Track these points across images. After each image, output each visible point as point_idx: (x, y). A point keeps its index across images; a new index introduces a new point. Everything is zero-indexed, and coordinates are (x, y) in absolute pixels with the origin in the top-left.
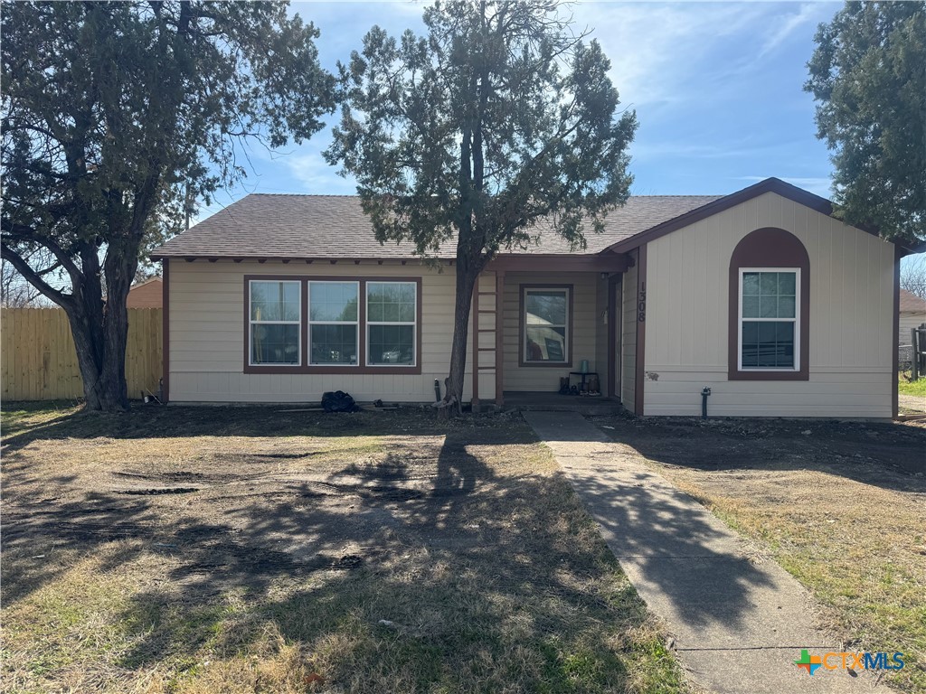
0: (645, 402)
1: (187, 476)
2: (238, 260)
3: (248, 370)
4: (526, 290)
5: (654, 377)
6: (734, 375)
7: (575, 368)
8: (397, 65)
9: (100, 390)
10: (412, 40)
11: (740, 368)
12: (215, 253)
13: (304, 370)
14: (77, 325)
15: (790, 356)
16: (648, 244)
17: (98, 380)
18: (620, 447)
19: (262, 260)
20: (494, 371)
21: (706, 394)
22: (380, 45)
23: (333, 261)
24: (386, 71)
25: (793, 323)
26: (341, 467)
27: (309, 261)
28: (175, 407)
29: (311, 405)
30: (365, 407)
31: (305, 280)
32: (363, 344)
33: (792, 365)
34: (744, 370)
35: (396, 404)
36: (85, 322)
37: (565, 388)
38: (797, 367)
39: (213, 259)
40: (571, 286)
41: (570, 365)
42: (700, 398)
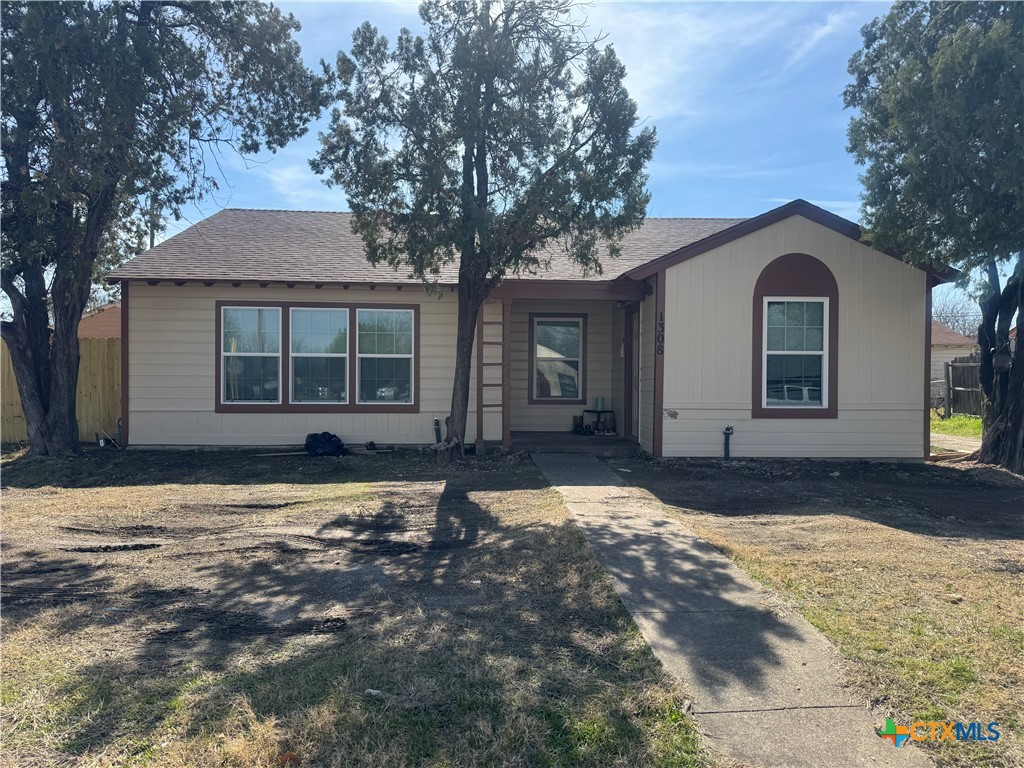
0: (664, 442)
1: (149, 530)
2: (209, 283)
3: (220, 409)
4: (536, 320)
5: (674, 415)
6: (758, 412)
7: (589, 406)
8: (390, 67)
9: (46, 432)
10: (409, 40)
11: (765, 405)
12: (181, 275)
13: (286, 408)
14: (19, 357)
15: (818, 392)
16: (668, 271)
17: (44, 419)
18: (636, 491)
19: (237, 284)
20: (500, 409)
21: (728, 433)
22: (371, 44)
23: (319, 285)
24: (378, 73)
25: (820, 357)
26: (328, 518)
27: (291, 285)
28: (135, 452)
29: (294, 449)
30: (356, 451)
31: (285, 306)
32: (352, 380)
33: (820, 402)
34: (769, 407)
35: (391, 447)
36: (29, 353)
37: (579, 427)
38: (825, 404)
39: (180, 283)
40: (584, 316)
41: (583, 402)
42: (723, 437)
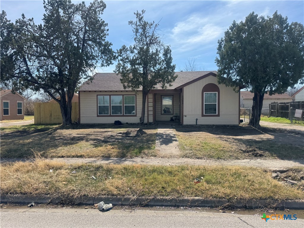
0: (184, 122)
2: (95, 91)
3: (98, 116)
4: (162, 96)
5: (186, 116)
6: (203, 116)
7: (174, 115)
8: (128, 52)
9: (66, 120)
10: (131, 47)
11: (204, 114)
13: (110, 116)
14: (61, 106)
15: (215, 112)
17: (66, 118)
19: (101, 91)
20: (152, 116)
21: (197, 120)
22: (125, 49)
23: (116, 91)
24: (126, 53)
25: (216, 104)
27: (111, 91)
28: (82, 125)
30: (124, 124)
31: (110, 95)
32: (123, 110)
33: (216, 113)
35: (131, 124)
36: (63, 106)
38: (217, 114)
39: (90, 91)
40: (173, 95)
42: (196, 121)
